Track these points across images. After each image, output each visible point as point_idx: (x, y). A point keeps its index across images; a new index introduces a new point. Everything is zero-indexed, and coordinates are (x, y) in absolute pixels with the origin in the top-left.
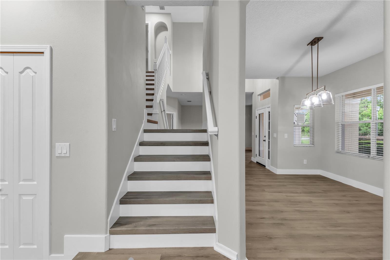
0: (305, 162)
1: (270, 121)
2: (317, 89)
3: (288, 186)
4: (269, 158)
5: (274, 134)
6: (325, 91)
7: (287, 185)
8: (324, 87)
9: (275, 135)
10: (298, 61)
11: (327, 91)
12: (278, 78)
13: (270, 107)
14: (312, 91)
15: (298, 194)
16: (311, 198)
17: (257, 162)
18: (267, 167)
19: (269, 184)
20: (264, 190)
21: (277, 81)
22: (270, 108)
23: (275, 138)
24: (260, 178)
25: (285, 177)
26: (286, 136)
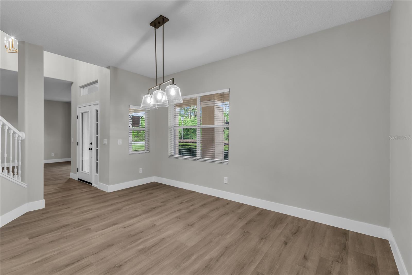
0: (141, 170)
1: (99, 123)
2: (163, 82)
3: (124, 208)
4: (97, 172)
5: (104, 139)
6: (173, 85)
7: (122, 207)
8: (172, 80)
9: (106, 142)
10: (135, 48)
11: (175, 85)
12: (108, 67)
13: (98, 104)
14: (157, 85)
15: (138, 217)
16: (153, 219)
17: (79, 179)
18: (93, 185)
19: (98, 212)
20: (90, 229)
21: (108, 71)
22: (98, 106)
23: (106, 145)
24: (83, 207)
25: (119, 195)
26: (120, 142)
